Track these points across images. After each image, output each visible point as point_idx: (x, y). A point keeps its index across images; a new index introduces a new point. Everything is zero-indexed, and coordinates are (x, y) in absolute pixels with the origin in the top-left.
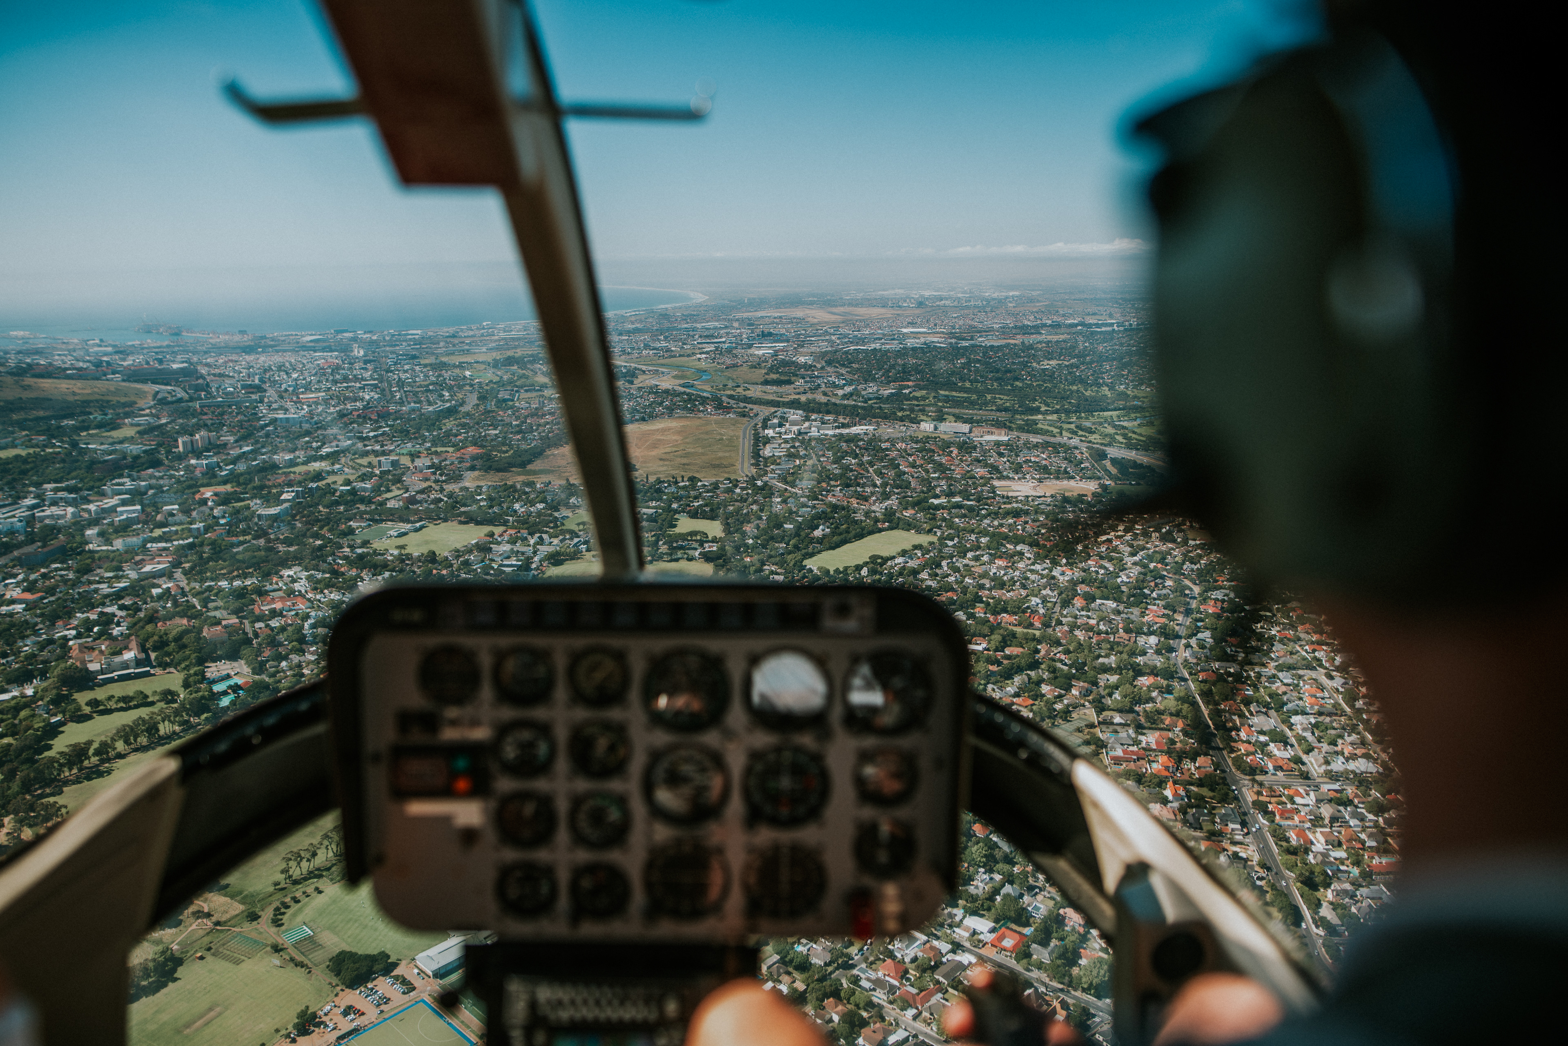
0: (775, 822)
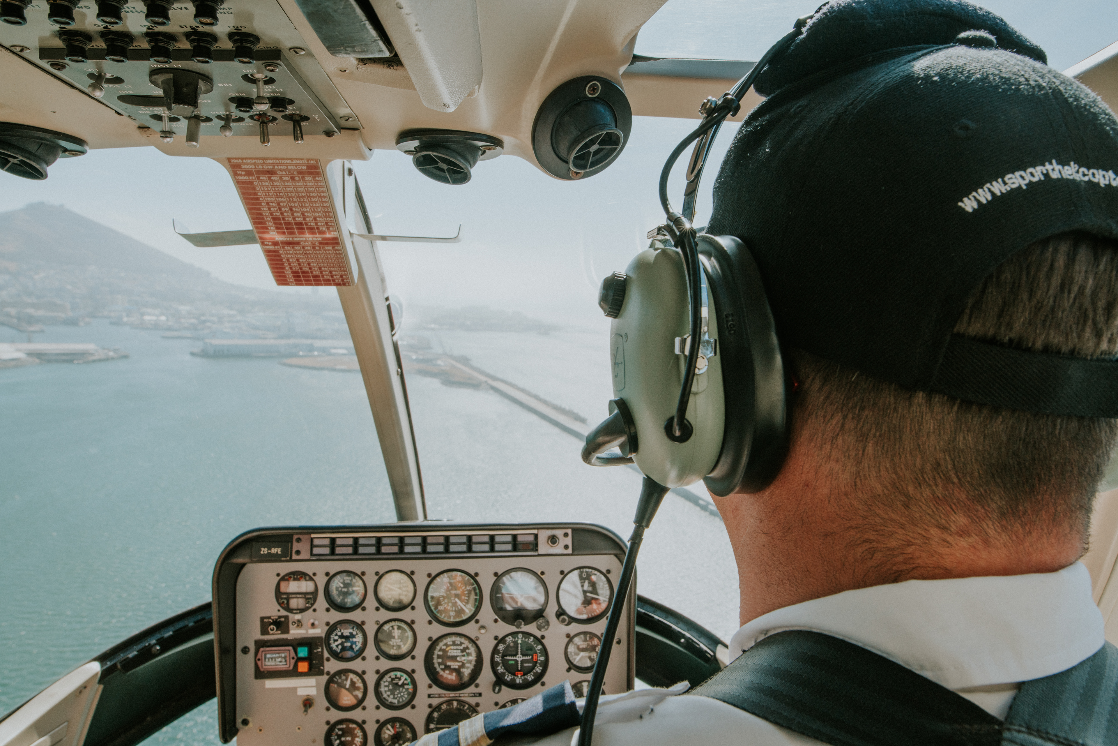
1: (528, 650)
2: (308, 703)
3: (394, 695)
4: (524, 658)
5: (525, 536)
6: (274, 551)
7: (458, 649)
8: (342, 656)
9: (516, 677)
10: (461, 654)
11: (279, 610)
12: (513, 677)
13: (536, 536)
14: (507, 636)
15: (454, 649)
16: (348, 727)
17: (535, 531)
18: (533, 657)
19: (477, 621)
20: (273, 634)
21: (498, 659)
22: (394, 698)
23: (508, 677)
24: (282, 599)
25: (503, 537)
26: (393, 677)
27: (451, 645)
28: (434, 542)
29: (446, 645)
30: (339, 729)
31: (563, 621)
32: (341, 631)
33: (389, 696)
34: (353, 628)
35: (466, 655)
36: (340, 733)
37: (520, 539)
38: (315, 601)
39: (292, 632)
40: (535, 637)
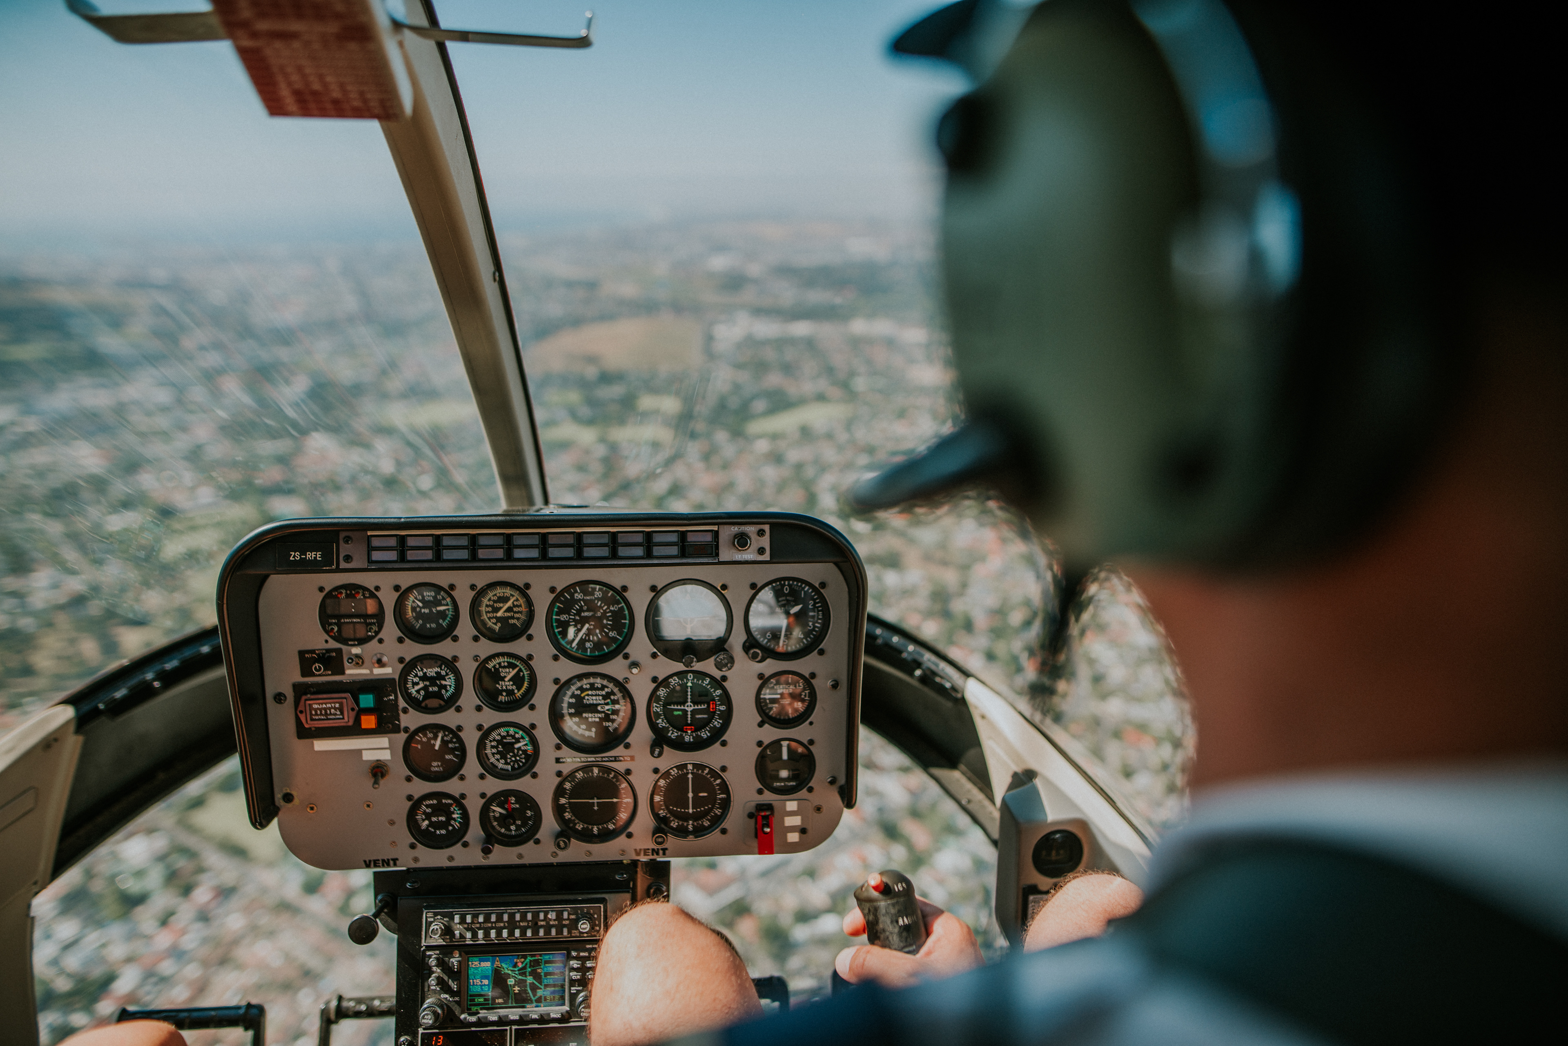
0: (679, 745)
1: (701, 696)
2: (378, 771)
3: (505, 758)
4: (696, 707)
5: (699, 535)
6: (310, 556)
7: (599, 695)
8: (426, 705)
9: (684, 734)
10: (603, 702)
11: (327, 641)
12: (679, 733)
13: (716, 534)
14: (671, 676)
15: (592, 695)
16: (440, 802)
17: (715, 528)
18: (709, 706)
19: (626, 657)
20: (320, 675)
21: (656, 708)
22: (506, 763)
23: (672, 733)
24: (331, 624)
25: (666, 534)
26: (504, 734)
27: (587, 690)
28: (559, 542)
29: (581, 689)
30: (427, 806)
31: (754, 657)
32: (422, 670)
33: (498, 760)
34: (440, 667)
35: (610, 703)
36: (429, 810)
37: (691, 538)
38: (380, 627)
39: (348, 672)
40: (712, 678)
